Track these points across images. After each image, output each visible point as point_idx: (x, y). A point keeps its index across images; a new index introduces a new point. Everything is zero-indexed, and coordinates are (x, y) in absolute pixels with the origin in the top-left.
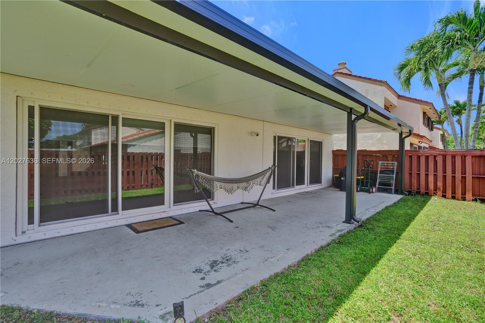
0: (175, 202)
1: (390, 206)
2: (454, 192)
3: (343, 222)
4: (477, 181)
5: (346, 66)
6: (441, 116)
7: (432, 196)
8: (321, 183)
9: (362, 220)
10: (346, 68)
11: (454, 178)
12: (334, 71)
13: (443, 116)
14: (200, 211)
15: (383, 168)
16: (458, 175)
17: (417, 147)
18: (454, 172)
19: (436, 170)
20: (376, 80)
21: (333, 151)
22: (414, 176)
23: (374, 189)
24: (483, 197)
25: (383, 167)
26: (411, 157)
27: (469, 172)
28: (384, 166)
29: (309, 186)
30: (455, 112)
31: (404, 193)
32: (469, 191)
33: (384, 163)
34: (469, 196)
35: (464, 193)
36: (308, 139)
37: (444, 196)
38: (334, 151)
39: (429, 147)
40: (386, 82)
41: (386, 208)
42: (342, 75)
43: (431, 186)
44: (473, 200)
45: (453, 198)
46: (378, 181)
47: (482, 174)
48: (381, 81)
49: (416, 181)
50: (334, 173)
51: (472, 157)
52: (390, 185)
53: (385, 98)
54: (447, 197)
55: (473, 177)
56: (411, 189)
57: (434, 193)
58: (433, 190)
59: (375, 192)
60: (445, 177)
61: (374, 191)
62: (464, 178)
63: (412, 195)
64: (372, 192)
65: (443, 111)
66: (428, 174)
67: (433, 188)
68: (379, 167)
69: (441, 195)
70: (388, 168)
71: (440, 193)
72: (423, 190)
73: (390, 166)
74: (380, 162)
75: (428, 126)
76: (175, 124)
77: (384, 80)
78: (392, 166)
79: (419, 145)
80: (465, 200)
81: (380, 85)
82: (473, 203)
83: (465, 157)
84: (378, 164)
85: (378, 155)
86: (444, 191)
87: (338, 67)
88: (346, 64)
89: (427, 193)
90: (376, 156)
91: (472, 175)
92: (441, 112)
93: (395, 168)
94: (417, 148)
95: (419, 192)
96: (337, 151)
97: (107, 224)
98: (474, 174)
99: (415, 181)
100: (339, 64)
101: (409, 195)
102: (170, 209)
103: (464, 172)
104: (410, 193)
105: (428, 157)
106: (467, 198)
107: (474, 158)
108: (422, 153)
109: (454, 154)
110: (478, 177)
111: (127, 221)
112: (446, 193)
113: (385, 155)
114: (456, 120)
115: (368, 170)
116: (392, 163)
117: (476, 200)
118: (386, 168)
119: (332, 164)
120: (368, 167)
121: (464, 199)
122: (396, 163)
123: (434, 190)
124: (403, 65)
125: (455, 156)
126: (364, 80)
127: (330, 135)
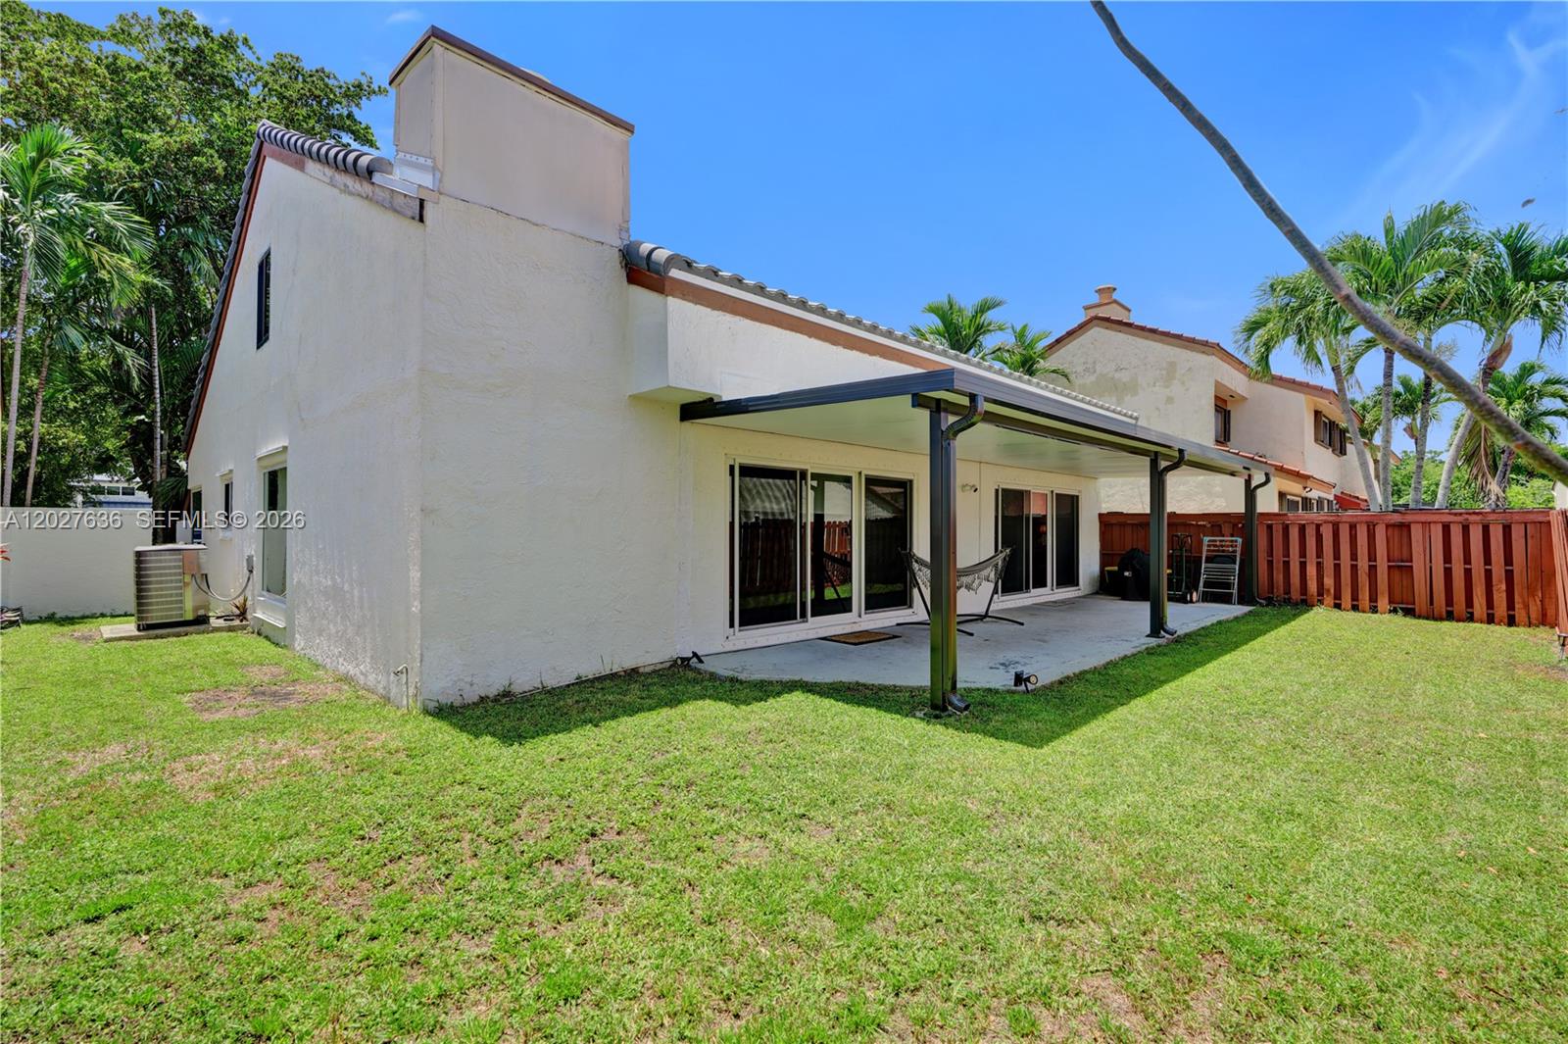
0: (866, 609)
1: (1227, 621)
2: (1355, 597)
3: (1148, 636)
4: (1396, 574)
5: (1115, 296)
6: (1364, 417)
7: (1314, 606)
8: (1077, 585)
9: (1178, 633)
10: (1115, 302)
11: (1354, 568)
12: (1086, 308)
13: (1369, 418)
14: (898, 625)
15: (1214, 551)
16: (1363, 564)
17: (1300, 499)
18: (1354, 556)
19: (1319, 553)
20: (1193, 341)
21: (1100, 515)
22: (1278, 566)
23: (1195, 594)
24: (1407, 604)
25: (1212, 548)
26: (1270, 527)
27: (1383, 556)
28: (1215, 546)
29: (1056, 591)
30: (1401, 407)
31: (1258, 602)
32: (1383, 594)
33: (1216, 541)
34: (1383, 602)
35: (1373, 599)
36: (1052, 492)
37: (1338, 606)
38: (1103, 514)
39: (1335, 499)
40: (1218, 345)
41: (1220, 622)
42: (1108, 324)
43: (1313, 587)
44: (1390, 611)
45: (1355, 608)
46: (1203, 577)
47: (1405, 559)
48: (1206, 344)
49: (1281, 576)
50: (1103, 564)
51: (1387, 526)
52: (1228, 586)
53: (1217, 382)
54: (1343, 607)
55: (1389, 567)
56: (1272, 593)
57: (1319, 600)
58: (1316, 594)
59: (1198, 601)
60: (1337, 567)
61: (1195, 598)
62: (1373, 569)
63: (1275, 605)
64: (1191, 601)
65: (1370, 403)
66: (1305, 563)
67: (1316, 590)
68: (1205, 548)
69: (1332, 604)
70: (1223, 551)
71: (1329, 600)
72: (1295, 595)
73: (1228, 546)
74: (1206, 539)
75: (1330, 445)
76: (866, 479)
77: (1212, 340)
78: (1232, 546)
79: (1303, 495)
80: (1376, 612)
81: (1203, 352)
82: (1392, 617)
83: (1374, 526)
84: (1201, 542)
85: (1202, 523)
86: (1338, 596)
87: (1095, 299)
88: (1115, 289)
89: (1304, 602)
90: (1197, 525)
91: (1389, 561)
92: (1364, 407)
93: (1239, 549)
94: (1298, 502)
95: (1290, 599)
96: (1110, 514)
97: (768, 640)
98: (1391, 559)
99: (1279, 577)
100: (1100, 291)
101: (1267, 605)
102: (860, 619)
103: (1372, 557)
104: (1270, 602)
105: (1304, 525)
106: (1379, 609)
107: (1390, 530)
108: (1292, 518)
109: (1355, 520)
110: (1399, 567)
111: (817, 633)
112: (1340, 599)
113: (1216, 523)
114: (1405, 426)
115: (1181, 556)
116: (1232, 541)
117: (1395, 611)
118: (1218, 551)
119: (1099, 543)
120: (1181, 549)
121: (1374, 610)
122: (1240, 540)
123: (1318, 595)
124: (1255, 322)
125: (1356, 526)
126: (1163, 338)
127: (1093, 480)
